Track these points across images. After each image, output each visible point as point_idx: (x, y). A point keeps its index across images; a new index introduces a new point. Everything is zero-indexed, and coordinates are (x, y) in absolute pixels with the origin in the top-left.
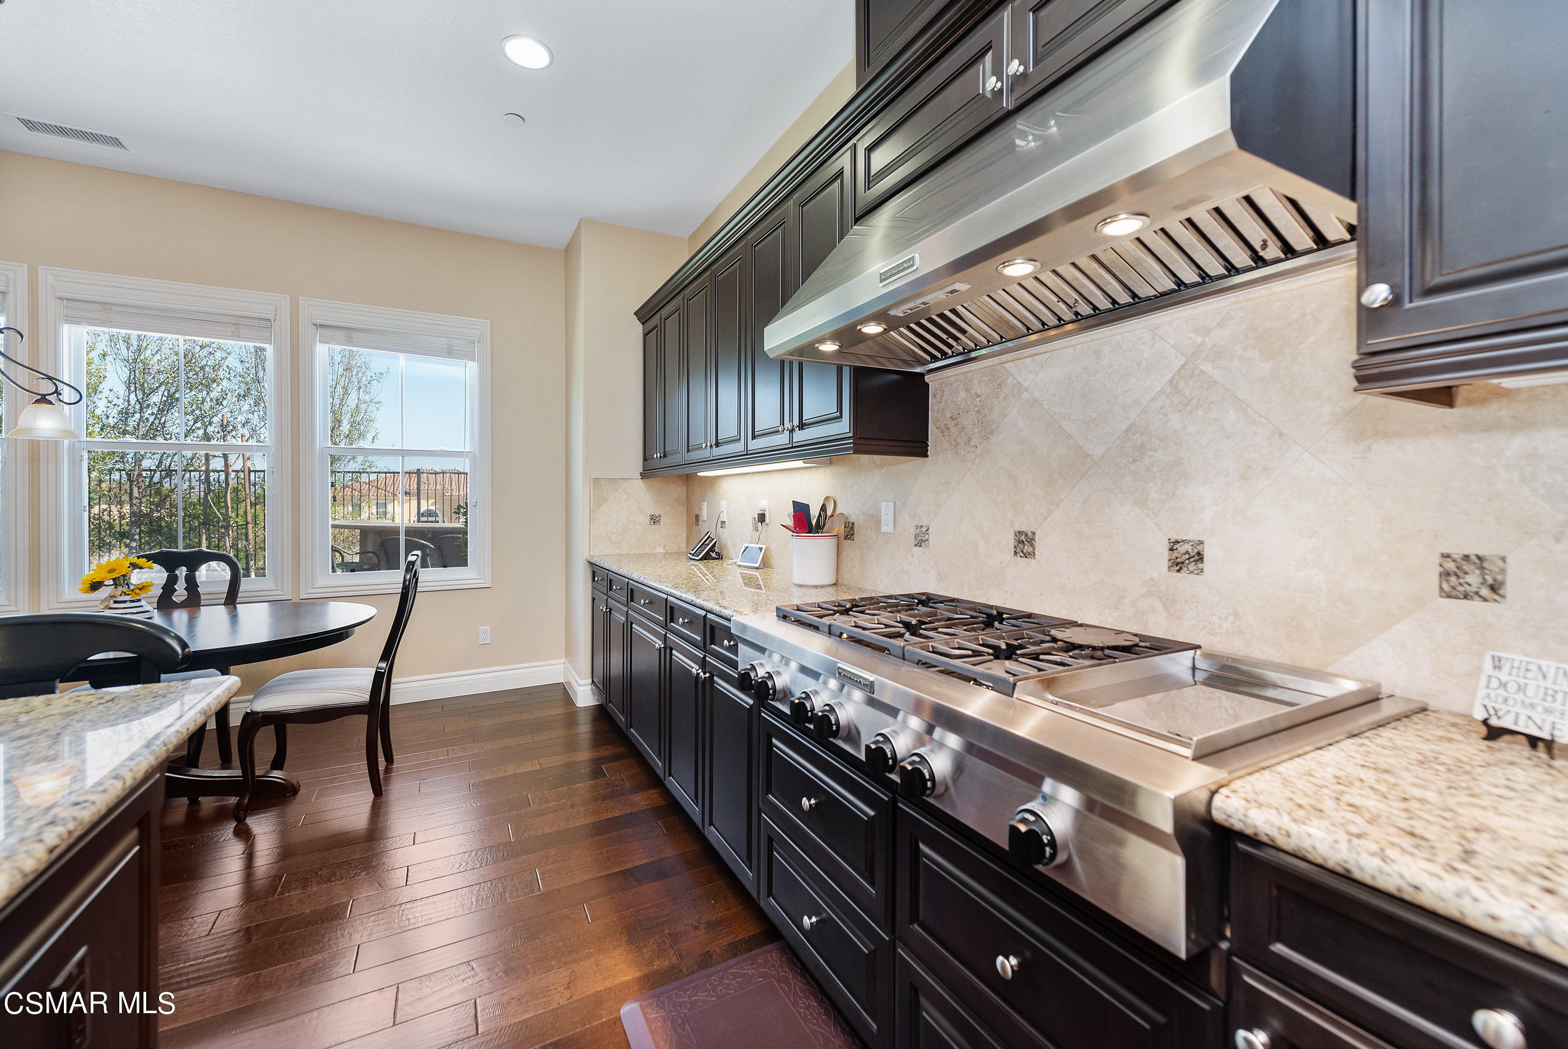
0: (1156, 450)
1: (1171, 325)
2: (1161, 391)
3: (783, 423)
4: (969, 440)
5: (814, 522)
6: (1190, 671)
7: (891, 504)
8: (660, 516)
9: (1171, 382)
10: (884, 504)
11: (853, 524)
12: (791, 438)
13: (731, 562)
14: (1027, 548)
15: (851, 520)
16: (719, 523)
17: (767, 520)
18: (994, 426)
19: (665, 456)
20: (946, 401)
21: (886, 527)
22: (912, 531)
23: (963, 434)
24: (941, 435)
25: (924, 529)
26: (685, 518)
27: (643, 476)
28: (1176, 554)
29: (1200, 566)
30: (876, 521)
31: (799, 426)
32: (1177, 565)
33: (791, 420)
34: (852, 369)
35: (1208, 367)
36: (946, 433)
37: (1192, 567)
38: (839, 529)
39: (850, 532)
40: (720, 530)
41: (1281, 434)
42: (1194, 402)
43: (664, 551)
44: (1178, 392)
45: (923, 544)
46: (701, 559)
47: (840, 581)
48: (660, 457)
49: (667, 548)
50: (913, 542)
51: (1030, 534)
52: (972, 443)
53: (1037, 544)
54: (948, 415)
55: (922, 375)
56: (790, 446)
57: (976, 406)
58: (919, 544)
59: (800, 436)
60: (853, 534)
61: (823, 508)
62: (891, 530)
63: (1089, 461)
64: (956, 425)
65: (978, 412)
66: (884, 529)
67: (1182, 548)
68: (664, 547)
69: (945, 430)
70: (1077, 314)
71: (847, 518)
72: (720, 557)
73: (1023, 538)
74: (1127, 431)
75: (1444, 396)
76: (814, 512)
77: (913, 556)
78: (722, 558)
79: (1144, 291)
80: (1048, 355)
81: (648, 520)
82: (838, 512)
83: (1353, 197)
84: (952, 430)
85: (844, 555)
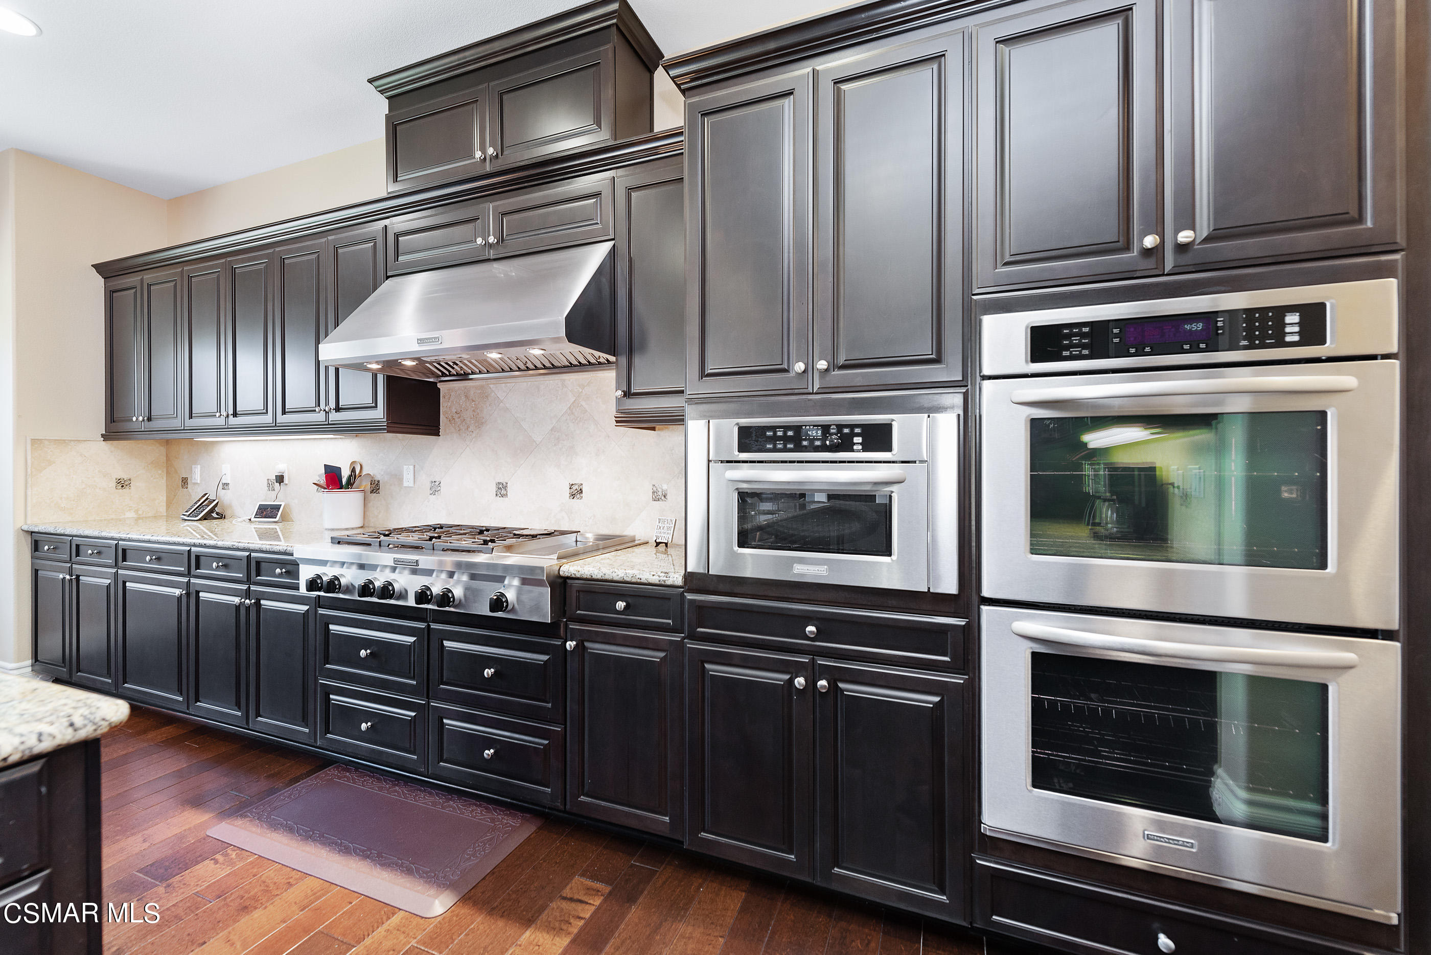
0: (564, 441)
1: (569, 380)
2: (566, 412)
3: (318, 404)
4: (468, 427)
5: (344, 481)
6: (575, 543)
7: (412, 467)
8: (130, 480)
9: (570, 408)
10: (405, 467)
11: (378, 482)
12: (327, 417)
13: (240, 520)
14: (503, 492)
15: (377, 479)
16: (221, 485)
17: (286, 480)
18: (484, 420)
19: (149, 419)
20: (452, 402)
21: (408, 480)
22: (428, 485)
23: (464, 424)
24: (448, 423)
25: (437, 483)
26: (164, 481)
27: (106, 437)
28: (572, 490)
29: (581, 495)
30: (399, 478)
31: (335, 409)
32: (573, 496)
33: (327, 403)
34: (385, 376)
35: (583, 403)
36: (453, 422)
37: (578, 496)
38: (366, 485)
39: (376, 487)
40: (221, 492)
41: (609, 437)
42: (579, 419)
43: (135, 516)
44: (573, 413)
45: (436, 493)
46: (200, 520)
47: (366, 525)
48: (143, 420)
49: (140, 512)
50: (430, 492)
51: (504, 484)
52: (470, 429)
53: (508, 489)
54: (454, 411)
55: (435, 384)
56: (327, 423)
57: (472, 407)
58: (433, 494)
59: (334, 417)
60: (379, 489)
61: (353, 470)
62: (412, 485)
63: (535, 444)
64: (459, 418)
65: (474, 411)
66: (405, 484)
67: (575, 487)
68: (137, 511)
69: (451, 420)
70: (527, 367)
71: (372, 478)
72: (221, 516)
73: (501, 486)
74: (552, 430)
75: (653, 429)
76: (345, 474)
77: (428, 502)
78: (224, 518)
79: (556, 364)
80: (514, 384)
81: (114, 484)
82: (364, 473)
83: (614, 356)
84: (457, 420)
85: (370, 505)
